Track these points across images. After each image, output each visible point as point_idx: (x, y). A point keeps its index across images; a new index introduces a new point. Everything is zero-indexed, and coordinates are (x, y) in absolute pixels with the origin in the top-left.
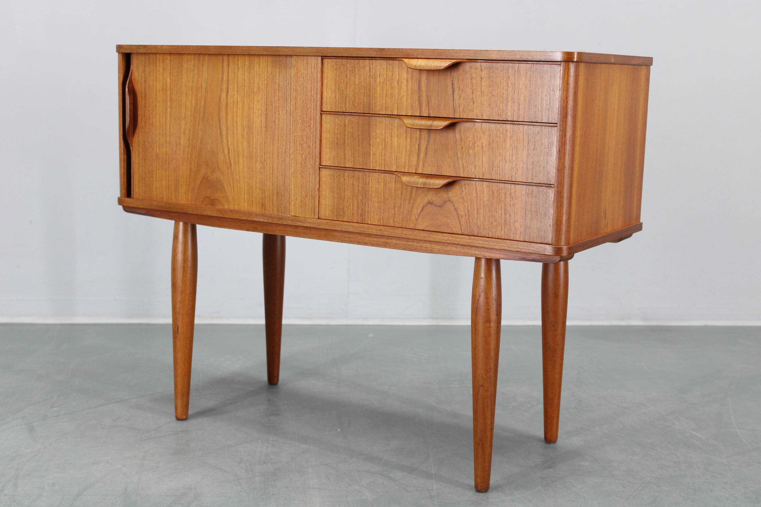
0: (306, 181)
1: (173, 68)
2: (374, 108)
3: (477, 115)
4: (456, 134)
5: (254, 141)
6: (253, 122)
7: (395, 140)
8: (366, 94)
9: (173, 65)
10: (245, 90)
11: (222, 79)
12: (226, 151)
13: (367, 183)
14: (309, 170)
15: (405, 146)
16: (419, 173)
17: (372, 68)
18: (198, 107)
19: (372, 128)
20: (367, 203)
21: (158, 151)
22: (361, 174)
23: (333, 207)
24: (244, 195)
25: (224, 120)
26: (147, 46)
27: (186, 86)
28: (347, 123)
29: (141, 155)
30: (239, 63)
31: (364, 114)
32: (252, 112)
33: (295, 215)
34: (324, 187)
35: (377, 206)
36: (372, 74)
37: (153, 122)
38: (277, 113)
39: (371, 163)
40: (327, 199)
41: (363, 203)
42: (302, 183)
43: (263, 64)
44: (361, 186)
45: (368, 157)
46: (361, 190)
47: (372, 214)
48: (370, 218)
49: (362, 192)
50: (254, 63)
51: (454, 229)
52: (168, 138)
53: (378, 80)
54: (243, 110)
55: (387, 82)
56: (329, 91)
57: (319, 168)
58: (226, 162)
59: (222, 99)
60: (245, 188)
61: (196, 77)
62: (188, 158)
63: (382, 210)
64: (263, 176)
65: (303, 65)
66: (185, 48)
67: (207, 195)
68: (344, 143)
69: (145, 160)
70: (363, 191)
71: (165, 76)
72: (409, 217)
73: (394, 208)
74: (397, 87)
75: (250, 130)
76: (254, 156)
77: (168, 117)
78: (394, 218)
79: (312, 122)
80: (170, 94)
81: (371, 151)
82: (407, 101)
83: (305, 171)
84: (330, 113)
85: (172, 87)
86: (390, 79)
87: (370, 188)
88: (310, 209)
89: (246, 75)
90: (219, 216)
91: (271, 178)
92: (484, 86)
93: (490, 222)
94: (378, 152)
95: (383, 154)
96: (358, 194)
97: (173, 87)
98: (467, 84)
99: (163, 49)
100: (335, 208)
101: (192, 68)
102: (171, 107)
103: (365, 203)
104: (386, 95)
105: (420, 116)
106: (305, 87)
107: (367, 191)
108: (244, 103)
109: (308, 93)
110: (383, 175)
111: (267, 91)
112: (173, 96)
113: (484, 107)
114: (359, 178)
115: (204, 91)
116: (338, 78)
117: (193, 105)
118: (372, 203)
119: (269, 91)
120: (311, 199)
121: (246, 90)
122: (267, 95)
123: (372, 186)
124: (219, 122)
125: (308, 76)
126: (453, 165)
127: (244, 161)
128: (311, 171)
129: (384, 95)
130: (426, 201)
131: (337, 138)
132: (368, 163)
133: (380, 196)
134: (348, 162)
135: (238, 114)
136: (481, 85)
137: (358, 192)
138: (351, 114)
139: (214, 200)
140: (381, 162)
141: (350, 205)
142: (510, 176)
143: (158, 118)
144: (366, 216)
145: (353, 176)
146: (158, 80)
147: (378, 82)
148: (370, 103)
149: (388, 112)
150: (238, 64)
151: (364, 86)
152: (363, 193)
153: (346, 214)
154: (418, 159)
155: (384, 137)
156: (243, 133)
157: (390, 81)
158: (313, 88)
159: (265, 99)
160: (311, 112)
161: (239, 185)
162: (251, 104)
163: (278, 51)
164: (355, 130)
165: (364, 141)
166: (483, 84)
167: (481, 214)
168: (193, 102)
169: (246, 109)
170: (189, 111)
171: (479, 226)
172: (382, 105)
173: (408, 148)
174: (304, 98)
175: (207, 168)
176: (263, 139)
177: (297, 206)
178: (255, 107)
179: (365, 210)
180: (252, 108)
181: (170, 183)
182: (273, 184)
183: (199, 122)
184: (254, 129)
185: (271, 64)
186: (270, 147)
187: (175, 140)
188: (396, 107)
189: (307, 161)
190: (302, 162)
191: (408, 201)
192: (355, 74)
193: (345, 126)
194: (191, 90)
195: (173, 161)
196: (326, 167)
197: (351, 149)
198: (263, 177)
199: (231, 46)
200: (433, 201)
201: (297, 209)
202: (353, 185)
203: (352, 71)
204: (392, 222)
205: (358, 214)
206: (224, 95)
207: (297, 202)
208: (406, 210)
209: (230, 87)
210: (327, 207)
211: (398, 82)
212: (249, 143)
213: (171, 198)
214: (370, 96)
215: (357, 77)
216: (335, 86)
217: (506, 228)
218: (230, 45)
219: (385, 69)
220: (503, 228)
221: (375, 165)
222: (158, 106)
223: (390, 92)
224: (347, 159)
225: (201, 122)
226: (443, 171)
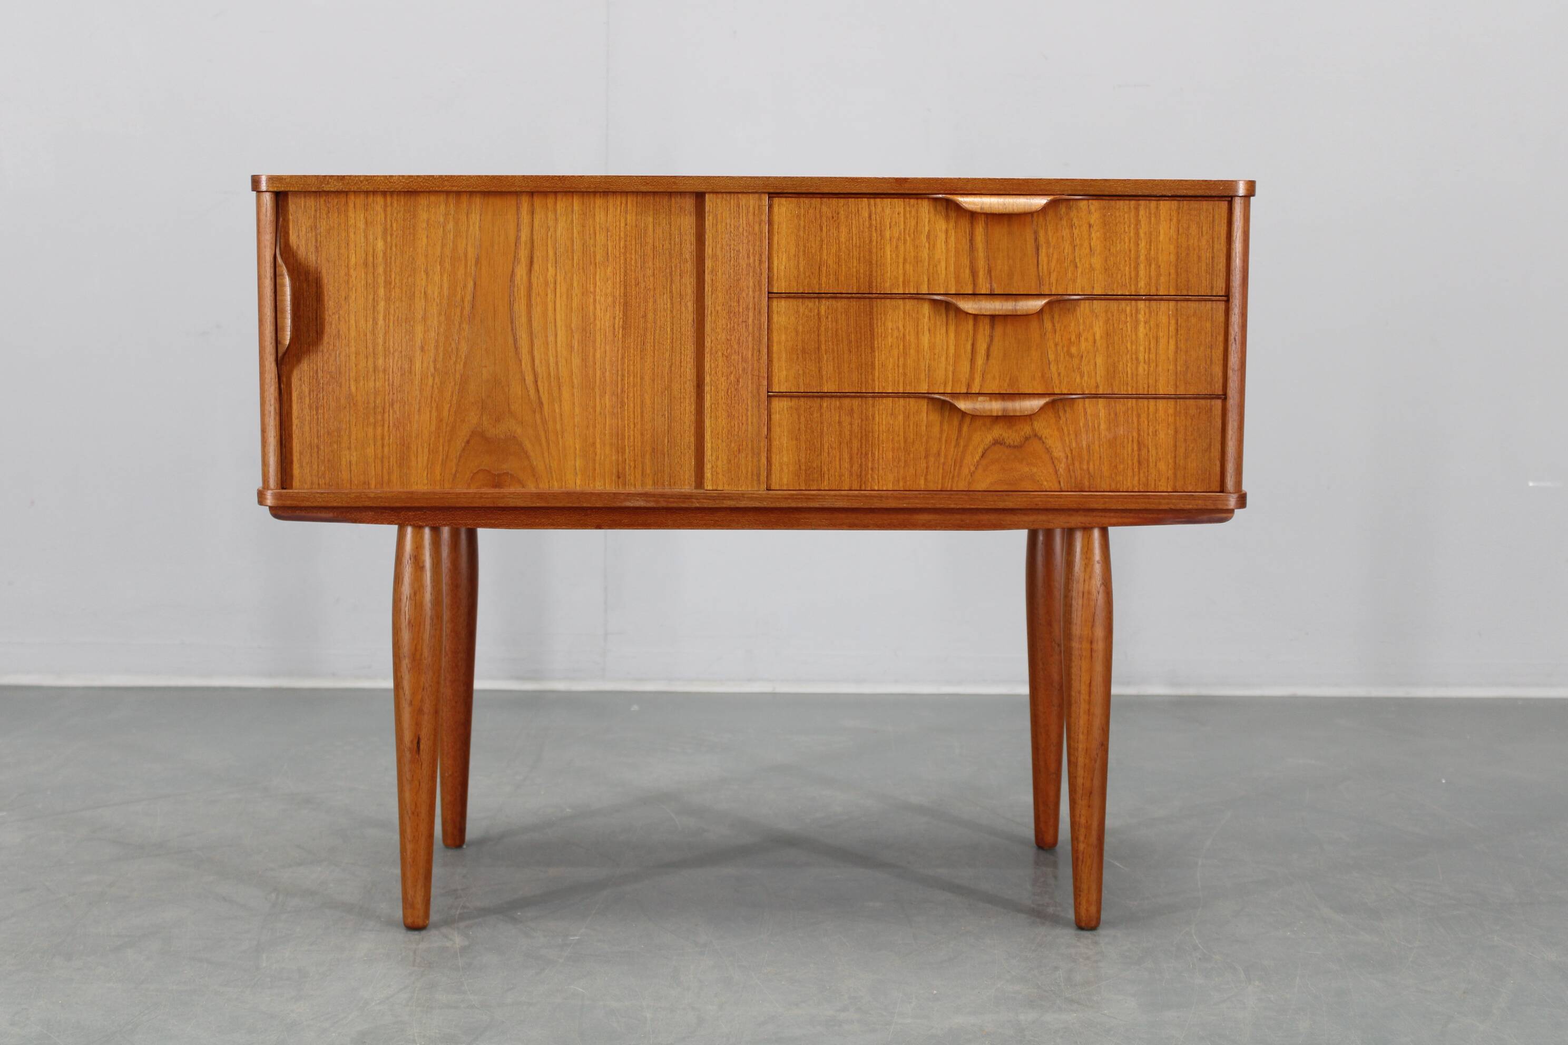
0: (738, 423)
1: (391, 221)
2: (881, 284)
3: (1084, 287)
4: (1045, 321)
5: (598, 355)
6: (595, 319)
7: (925, 339)
8: (862, 259)
9: (392, 214)
10: (573, 259)
11: (518, 238)
12: (529, 379)
13: (870, 417)
14: (746, 402)
15: (945, 347)
16: (973, 392)
17: (875, 212)
18: (459, 297)
19: (877, 319)
20: (870, 453)
21: (353, 389)
22: (856, 402)
23: (798, 466)
24: (575, 461)
25: (524, 319)
26: (348, 178)
27: (426, 256)
28: (823, 312)
29: (307, 399)
30: (558, 207)
31: (860, 296)
32: (592, 300)
33: (715, 488)
34: (776, 431)
35: (891, 457)
36: (874, 222)
37: (339, 331)
38: (651, 301)
39: (877, 383)
40: (785, 452)
41: (862, 453)
42: (729, 428)
43: (616, 209)
44: (856, 424)
45: (870, 371)
46: (856, 431)
47: (881, 471)
48: (878, 479)
49: (859, 434)
50: (594, 208)
51: (1045, 483)
52: (380, 362)
53: (887, 234)
54: (569, 297)
55: (907, 236)
56: (784, 255)
57: (769, 396)
58: (529, 399)
59: (518, 278)
60: (577, 447)
61: (452, 238)
62: (432, 397)
63: (902, 464)
64: (620, 421)
65: (730, 210)
66: (448, 180)
67: (482, 468)
68: (819, 348)
69: (317, 409)
70: (861, 432)
71: (371, 237)
72: (957, 470)
73: (926, 457)
74: (927, 245)
75: (588, 335)
76: (598, 384)
77: (381, 317)
78: (926, 475)
79: (751, 314)
80: (385, 272)
81: (877, 359)
82: (948, 269)
83: (736, 405)
84: (789, 296)
85: (391, 258)
86: (912, 231)
87: (877, 426)
88: (749, 474)
89: (575, 231)
90: (538, 505)
91: (639, 423)
92: (1094, 238)
93: (1113, 465)
94: (891, 360)
95: (901, 363)
96: (851, 439)
97: (393, 258)
98: (1063, 237)
99: (390, 182)
100: (803, 467)
101: (442, 219)
102: (388, 299)
103: (866, 454)
104: (905, 260)
105: (974, 294)
106: (734, 250)
107: (869, 432)
108: (572, 284)
109: (741, 261)
110: (902, 401)
111: (626, 259)
112: (393, 277)
113: (1095, 275)
114: (852, 409)
115: (473, 262)
116: (801, 233)
117: (446, 292)
118: (881, 452)
119: (632, 259)
120: (750, 457)
121: (575, 258)
122: (626, 267)
123: (880, 422)
124: (512, 323)
125: (741, 230)
126: (1040, 374)
127: (573, 395)
128: (750, 404)
129: (901, 260)
130: (989, 438)
131: (803, 341)
132: (870, 381)
133: (896, 439)
134: (827, 382)
135: (558, 305)
136: (1090, 239)
137: (851, 435)
138: (835, 296)
139: (499, 475)
140: (896, 378)
141: (835, 460)
142: (1146, 386)
143: (352, 322)
144: (869, 476)
145: (840, 408)
146: (352, 245)
147: (888, 237)
148: (871, 275)
149: (909, 290)
150: (555, 211)
151: (858, 244)
152: (862, 437)
153: (826, 476)
154: (971, 368)
155: (902, 335)
156: (571, 341)
157: (912, 235)
158: (751, 251)
159: (622, 274)
160: (747, 295)
161: (561, 443)
162: (588, 285)
163: (675, 183)
164: (842, 324)
165: (861, 343)
166: (1093, 235)
167: (1095, 454)
168: (446, 286)
169: (577, 295)
170: (435, 304)
171: (1092, 474)
172: (897, 278)
173: (952, 351)
174: (732, 270)
175: (482, 414)
176: (618, 351)
177: (719, 471)
178: (598, 290)
179: (866, 465)
180: (591, 292)
181: (386, 449)
182: (642, 434)
183: (460, 326)
184: (598, 334)
185: (635, 210)
186: (634, 366)
187: (400, 363)
188: (926, 280)
189: (740, 386)
190: (728, 390)
191: (953, 443)
192: (839, 224)
193: (819, 318)
194: (440, 263)
195: (395, 406)
196: (781, 395)
197: (833, 359)
198: (620, 423)
199: (563, 176)
200: (1003, 439)
201: (720, 476)
202: (840, 422)
203: (833, 218)
204: (922, 482)
205: (851, 474)
206: (521, 272)
207: (719, 463)
208: (952, 460)
209: (538, 254)
210: (785, 467)
211: (928, 237)
212: (584, 360)
213: (389, 481)
214: (871, 262)
215: (844, 229)
216: (797, 245)
217: (1141, 472)
218: (561, 175)
219: (902, 214)
220: (1137, 473)
221: (884, 384)
222: (354, 297)
223: (912, 254)
224: (825, 378)
225: (465, 326)
226: (1020, 386)
